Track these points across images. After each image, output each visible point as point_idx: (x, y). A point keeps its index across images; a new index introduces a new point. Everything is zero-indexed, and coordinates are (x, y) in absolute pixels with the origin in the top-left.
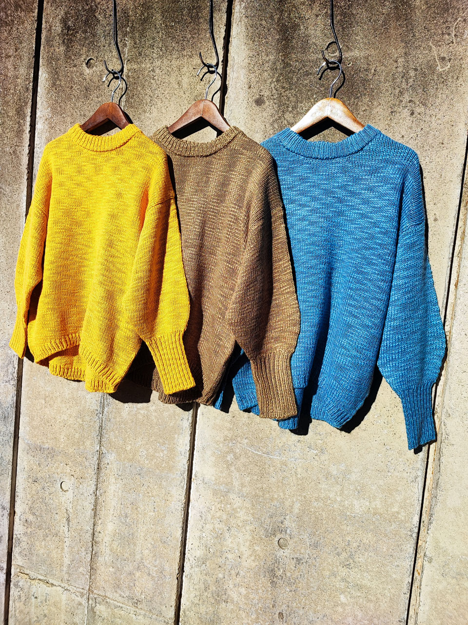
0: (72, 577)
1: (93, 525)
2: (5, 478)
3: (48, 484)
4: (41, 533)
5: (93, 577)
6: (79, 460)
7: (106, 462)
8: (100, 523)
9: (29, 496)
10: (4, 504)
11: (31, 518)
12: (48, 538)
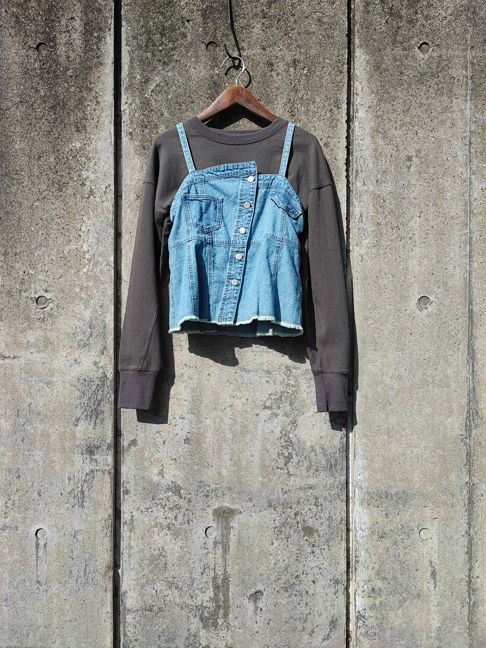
0: (443, 643)
1: (468, 571)
2: (336, 543)
3: (401, 537)
4: (394, 600)
5: (473, 634)
6: (443, 498)
7: (479, 493)
8: (477, 566)
9: (374, 558)
10: (337, 577)
11: (379, 584)
12: (407, 603)
